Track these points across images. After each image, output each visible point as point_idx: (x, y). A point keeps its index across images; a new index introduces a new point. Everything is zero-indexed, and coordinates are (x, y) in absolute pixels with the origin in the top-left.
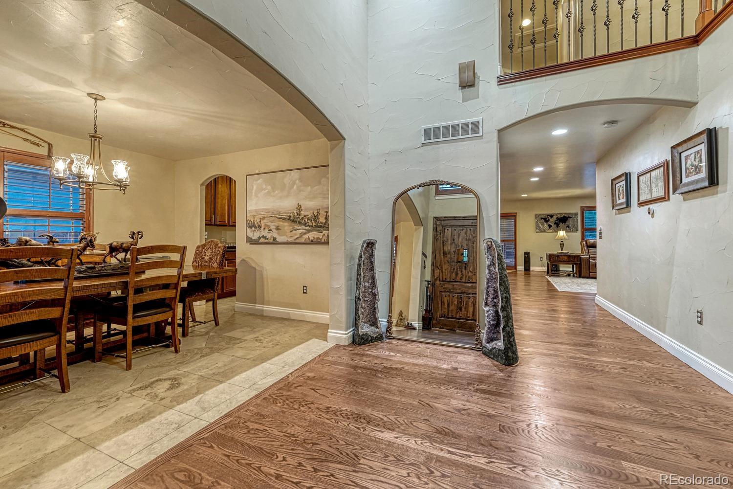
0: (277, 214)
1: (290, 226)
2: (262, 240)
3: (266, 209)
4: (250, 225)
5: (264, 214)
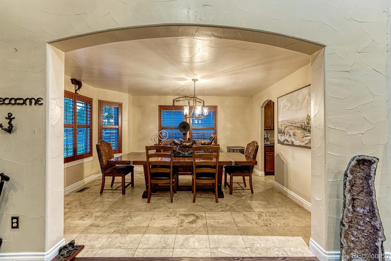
0: (294, 124)
1: (302, 133)
2: (286, 142)
3: (288, 120)
4: (280, 132)
5: (286, 124)
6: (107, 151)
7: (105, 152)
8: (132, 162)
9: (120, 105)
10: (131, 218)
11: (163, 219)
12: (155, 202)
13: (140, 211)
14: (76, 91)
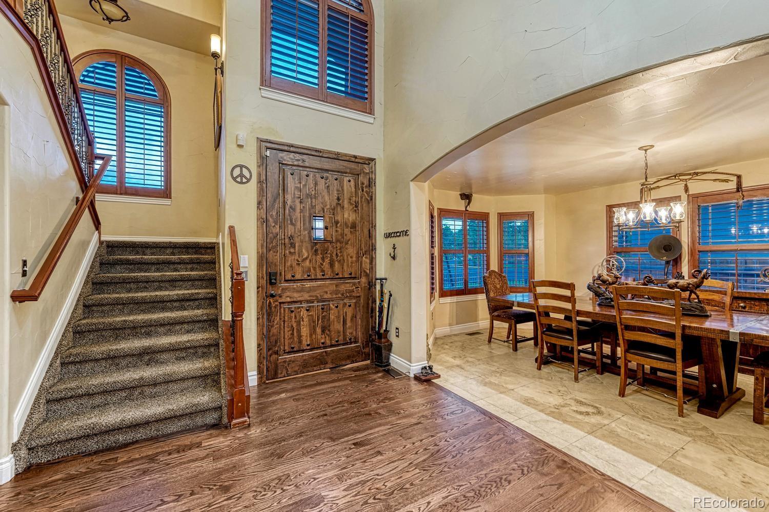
6: (498, 286)
7: (495, 287)
8: (517, 303)
9: (530, 216)
10: (501, 375)
11: (539, 392)
12: (550, 372)
13: (519, 374)
14: (466, 207)
